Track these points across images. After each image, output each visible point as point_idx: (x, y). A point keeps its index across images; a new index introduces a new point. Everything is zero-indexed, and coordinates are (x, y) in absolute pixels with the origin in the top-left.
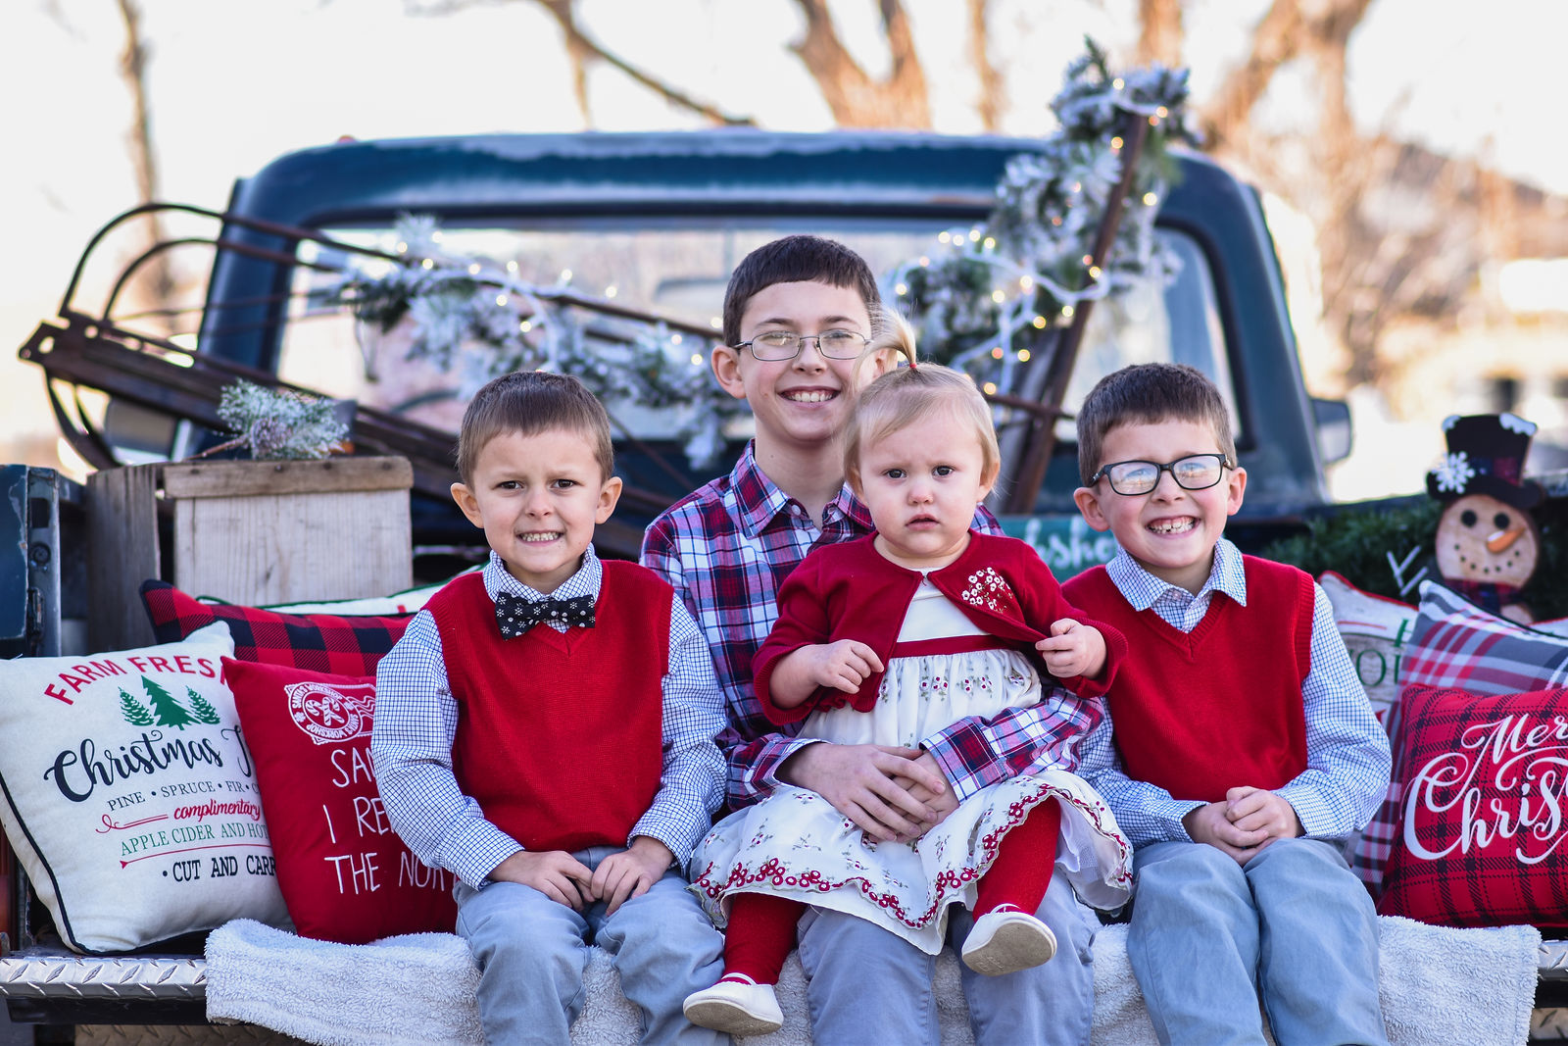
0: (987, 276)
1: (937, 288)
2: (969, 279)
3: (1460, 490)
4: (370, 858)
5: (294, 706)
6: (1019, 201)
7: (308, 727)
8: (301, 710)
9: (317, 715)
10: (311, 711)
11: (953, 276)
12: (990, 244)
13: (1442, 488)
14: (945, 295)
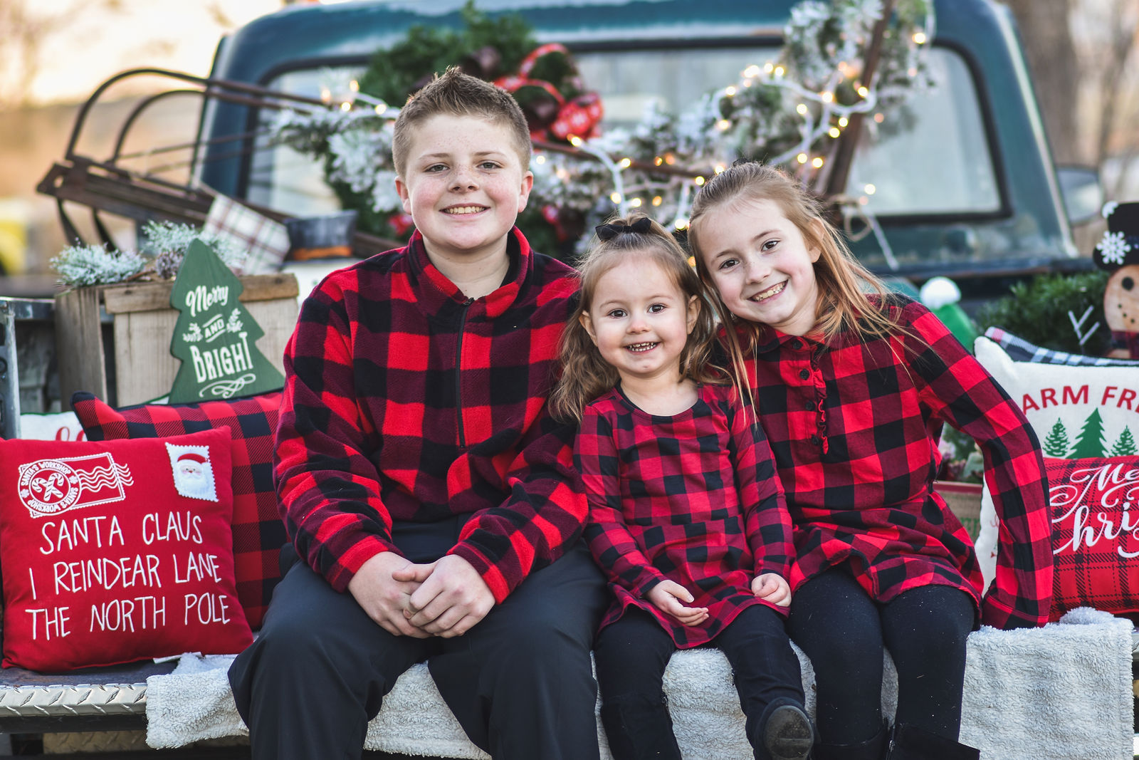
0: (778, 96)
1: (741, 107)
2: (765, 100)
3: (1120, 261)
4: (63, 612)
5: (22, 484)
6: (802, 36)
7: (29, 502)
8: (26, 487)
9: (39, 491)
10: (35, 488)
11: (753, 98)
12: (780, 71)
13: (1106, 261)
14: (747, 112)
